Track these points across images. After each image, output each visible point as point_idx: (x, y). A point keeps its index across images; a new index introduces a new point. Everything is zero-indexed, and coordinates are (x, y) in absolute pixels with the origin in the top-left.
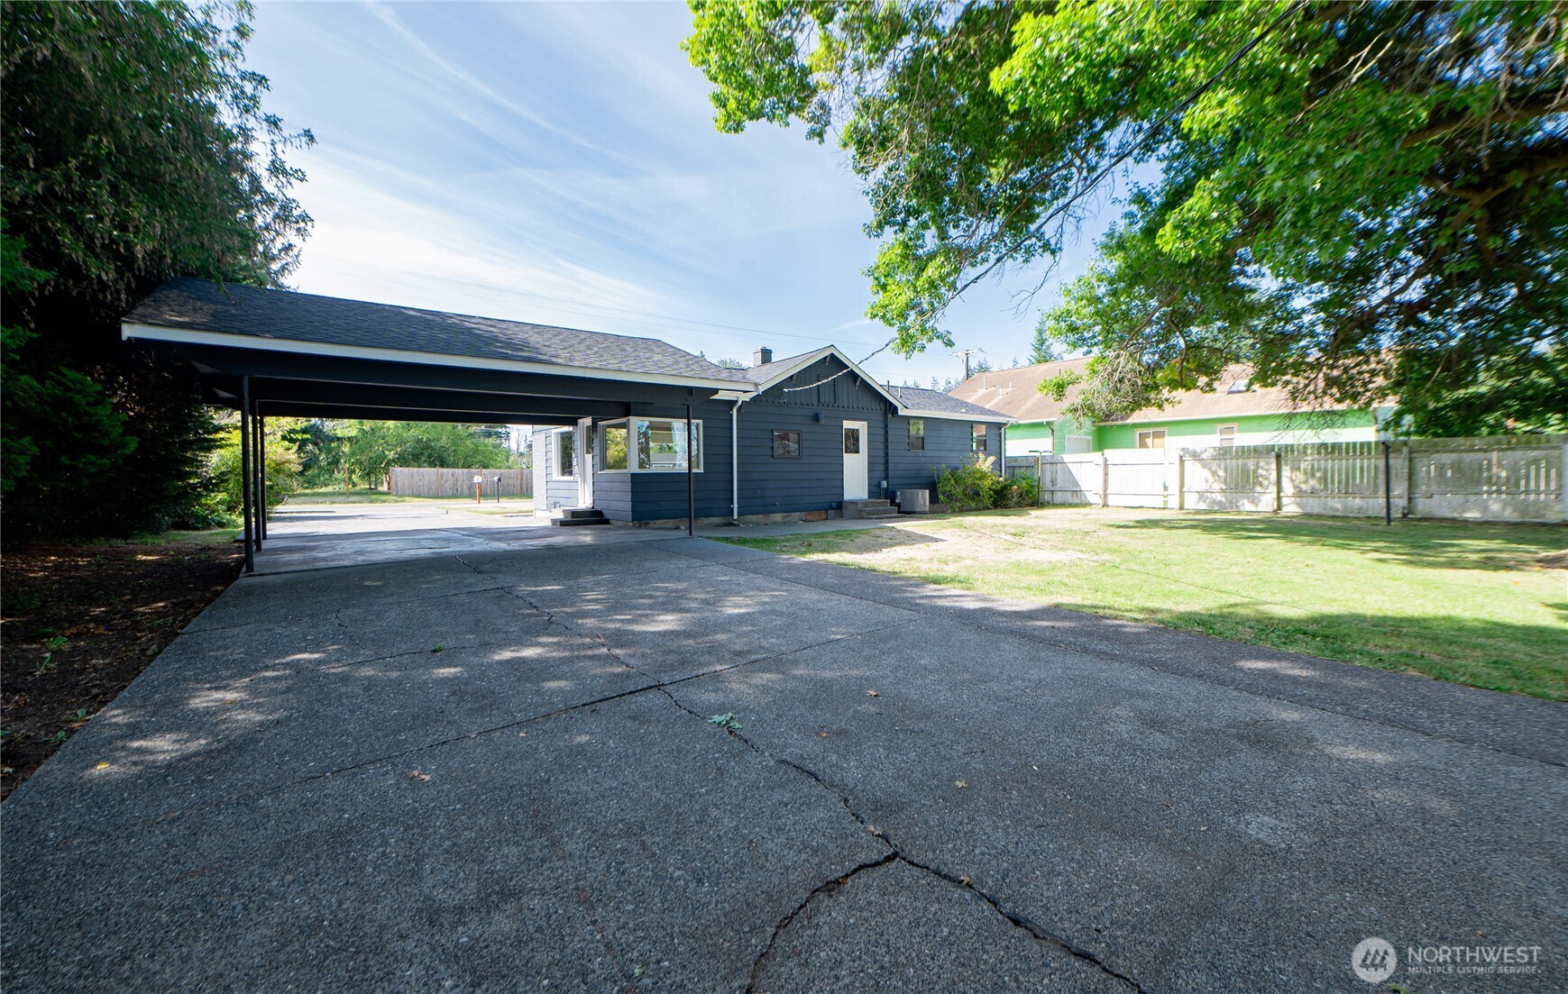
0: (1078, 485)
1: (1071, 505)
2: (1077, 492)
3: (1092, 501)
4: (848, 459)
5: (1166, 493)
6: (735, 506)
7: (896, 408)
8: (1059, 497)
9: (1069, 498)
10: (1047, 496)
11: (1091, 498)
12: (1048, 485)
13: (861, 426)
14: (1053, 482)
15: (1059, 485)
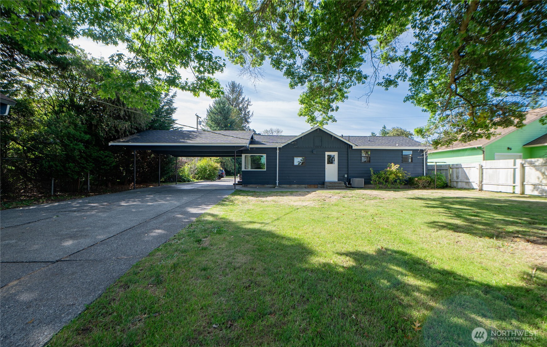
0: (468, 179)
1: (465, 189)
2: (468, 183)
3: (475, 187)
4: (328, 166)
5: (514, 185)
6: (277, 182)
7: (352, 146)
8: (460, 184)
9: (464, 185)
10: (455, 184)
11: (475, 186)
12: (455, 178)
13: (335, 154)
14: (457, 177)
15: (460, 179)
